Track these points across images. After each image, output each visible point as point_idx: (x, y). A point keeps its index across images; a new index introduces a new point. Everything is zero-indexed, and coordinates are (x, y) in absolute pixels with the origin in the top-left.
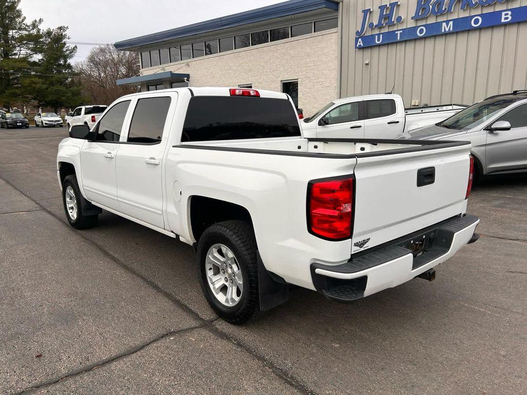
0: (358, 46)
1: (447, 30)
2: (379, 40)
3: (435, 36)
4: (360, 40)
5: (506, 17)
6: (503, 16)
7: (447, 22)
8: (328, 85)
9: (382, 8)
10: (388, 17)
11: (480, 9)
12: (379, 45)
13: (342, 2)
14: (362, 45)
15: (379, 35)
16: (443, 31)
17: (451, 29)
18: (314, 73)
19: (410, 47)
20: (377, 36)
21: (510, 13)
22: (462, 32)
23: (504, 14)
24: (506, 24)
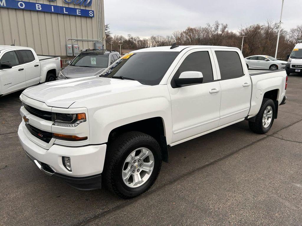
1: (2, 5)
17: (5, 6)
21: (40, 6)
22: (12, 9)
23: (37, 5)
24: (38, 11)
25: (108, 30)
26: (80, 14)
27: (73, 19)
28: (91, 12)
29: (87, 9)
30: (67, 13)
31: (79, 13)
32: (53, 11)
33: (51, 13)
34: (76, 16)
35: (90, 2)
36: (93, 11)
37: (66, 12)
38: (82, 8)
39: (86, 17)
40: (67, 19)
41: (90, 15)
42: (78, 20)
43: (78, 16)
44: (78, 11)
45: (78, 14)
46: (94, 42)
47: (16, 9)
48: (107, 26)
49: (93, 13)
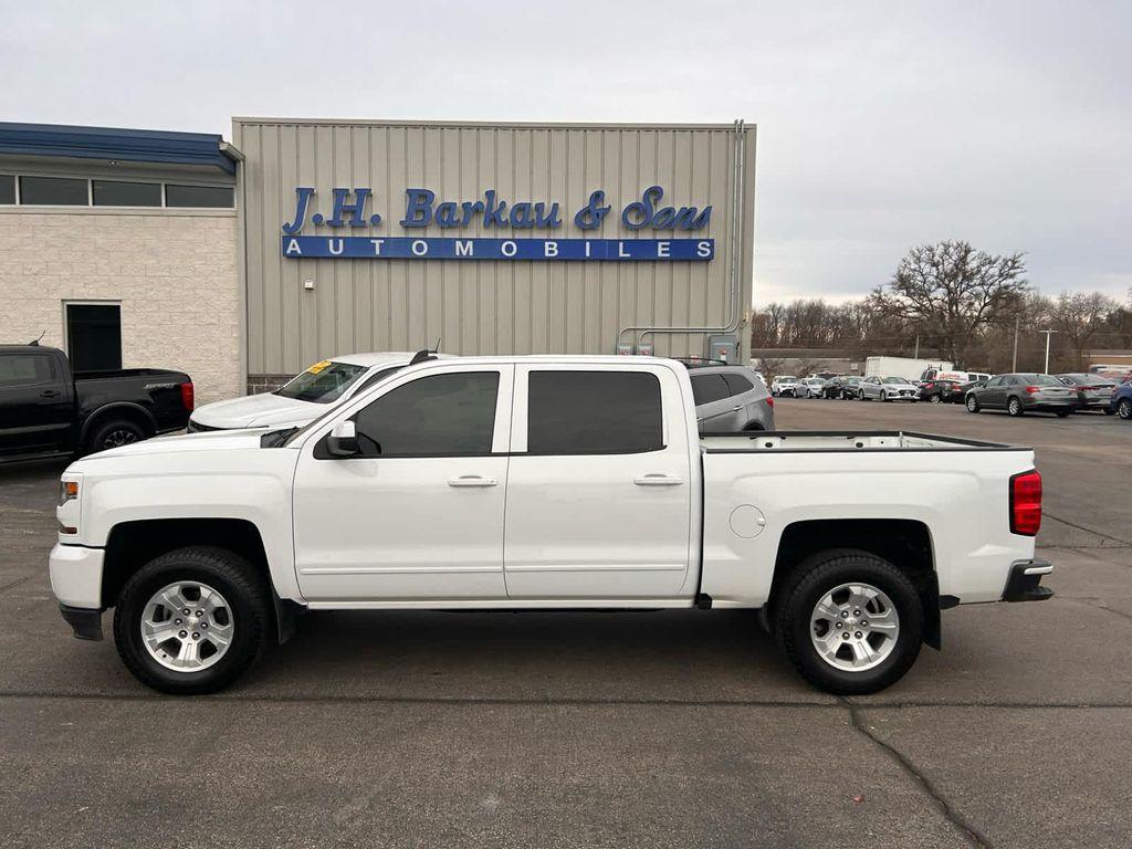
0: (288, 252)
1: (464, 253)
2: (336, 248)
3: (442, 260)
4: (294, 241)
5: (550, 250)
6: (547, 249)
7: (464, 242)
8: (214, 321)
9: (339, 194)
10: (354, 211)
11: (510, 230)
12: (336, 258)
13: (244, 161)
14: (299, 252)
15: (336, 240)
16: (458, 254)
17: (471, 254)
18: (170, 292)
19: (398, 270)
20: (331, 241)
21: (555, 245)
22: (488, 260)
23: (547, 244)
24: (549, 260)
25: (1019, 278)
26: (668, 255)
27: (645, 271)
28: (704, 246)
29: (695, 236)
30: (628, 255)
31: (663, 252)
32: (588, 254)
33: (584, 261)
34: (656, 261)
35: (703, 215)
36: (711, 241)
37: (624, 253)
38: (678, 236)
39: (689, 261)
40: (628, 272)
41: (699, 253)
42: (662, 271)
43: (663, 260)
44: (663, 246)
45: (660, 254)
46: (708, 335)
47: (496, 261)
48: (1014, 262)
49: (712, 248)
